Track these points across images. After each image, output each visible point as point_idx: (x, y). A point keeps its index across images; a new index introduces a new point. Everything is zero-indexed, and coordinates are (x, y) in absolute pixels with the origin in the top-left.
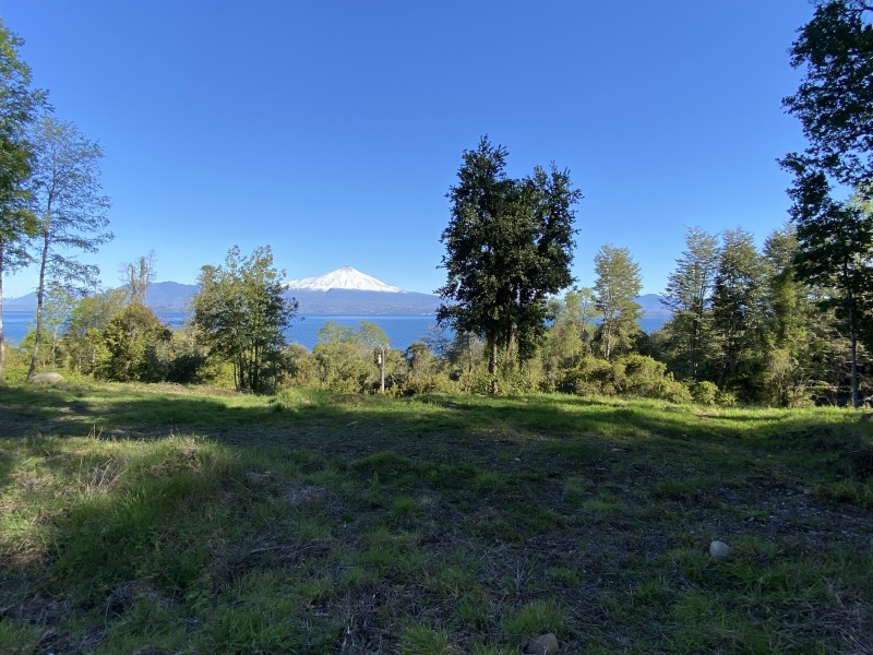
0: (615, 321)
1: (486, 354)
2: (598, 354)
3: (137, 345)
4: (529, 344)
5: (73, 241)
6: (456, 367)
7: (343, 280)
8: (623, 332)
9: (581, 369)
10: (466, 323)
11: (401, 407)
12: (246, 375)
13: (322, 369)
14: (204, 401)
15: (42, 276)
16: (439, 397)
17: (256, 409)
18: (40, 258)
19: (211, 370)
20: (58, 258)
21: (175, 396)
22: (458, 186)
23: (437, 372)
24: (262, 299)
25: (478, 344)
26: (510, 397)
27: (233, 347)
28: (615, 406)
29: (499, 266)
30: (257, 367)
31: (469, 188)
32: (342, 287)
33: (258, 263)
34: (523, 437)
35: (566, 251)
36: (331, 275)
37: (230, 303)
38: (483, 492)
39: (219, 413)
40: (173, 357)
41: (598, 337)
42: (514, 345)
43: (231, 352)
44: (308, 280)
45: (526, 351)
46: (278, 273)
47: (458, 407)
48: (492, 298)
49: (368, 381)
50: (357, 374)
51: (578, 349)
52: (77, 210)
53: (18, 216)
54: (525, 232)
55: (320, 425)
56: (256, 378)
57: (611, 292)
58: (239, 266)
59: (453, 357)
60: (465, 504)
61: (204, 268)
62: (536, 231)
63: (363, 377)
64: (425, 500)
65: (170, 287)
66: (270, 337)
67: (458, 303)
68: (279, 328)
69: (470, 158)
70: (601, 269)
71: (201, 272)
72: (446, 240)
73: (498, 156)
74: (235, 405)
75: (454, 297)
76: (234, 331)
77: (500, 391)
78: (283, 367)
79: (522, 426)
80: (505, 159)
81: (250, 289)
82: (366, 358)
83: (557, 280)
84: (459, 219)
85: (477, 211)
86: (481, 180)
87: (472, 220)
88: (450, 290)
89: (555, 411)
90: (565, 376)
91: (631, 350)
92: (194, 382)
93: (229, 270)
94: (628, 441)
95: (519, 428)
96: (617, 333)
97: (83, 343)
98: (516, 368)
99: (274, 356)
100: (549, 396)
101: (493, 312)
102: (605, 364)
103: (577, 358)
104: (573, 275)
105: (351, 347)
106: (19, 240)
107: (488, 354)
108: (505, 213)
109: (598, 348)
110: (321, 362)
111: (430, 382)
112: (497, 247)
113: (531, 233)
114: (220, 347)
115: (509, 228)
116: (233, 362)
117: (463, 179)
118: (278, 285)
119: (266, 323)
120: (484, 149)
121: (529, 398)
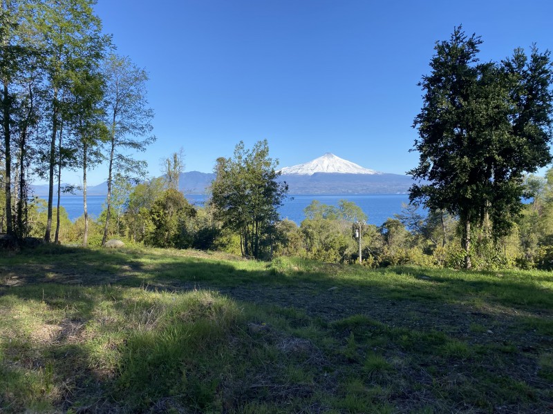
1: (458, 232)
3: (172, 221)
4: (504, 221)
5: (130, 144)
6: (430, 242)
7: (325, 165)
10: (438, 202)
11: (377, 277)
12: (249, 244)
13: (308, 240)
14: (219, 264)
15: (110, 170)
16: (412, 269)
18: (109, 157)
19: (224, 240)
20: (120, 157)
21: (198, 260)
22: (430, 75)
23: (411, 246)
24: (260, 183)
25: (451, 221)
26: (483, 272)
27: (240, 222)
29: (473, 148)
30: (257, 238)
31: (441, 76)
32: (325, 171)
34: (497, 310)
35: (545, 129)
36: (315, 162)
37: (237, 188)
38: (453, 359)
39: (229, 274)
40: (197, 229)
42: (488, 222)
43: (238, 226)
44: (297, 166)
45: (501, 228)
46: (273, 162)
47: (431, 279)
48: (464, 178)
49: (347, 252)
50: (337, 246)
52: (132, 121)
53: (95, 128)
54: (499, 113)
55: (306, 288)
56: (256, 247)
58: (243, 158)
59: (427, 233)
60: (434, 368)
61: (218, 160)
62: (512, 112)
63: (342, 249)
64: (396, 361)
65: (195, 175)
66: (267, 214)
67: (430, 183)
68: (274, 207)
69: (441, 49)
72: (419, 125)
73: (471, 44)
75: (427, 178)
76: (240, 209)
77: (473, 266)
78: (278, 239)
79: (495, 301)
80: (478, 47)
81: (251, 176)
82: (345, 233)
83: (534, 158)
84: (431, 105)
85: (450, 95)
86: (454, 68)
87: (445, 105)
88: (421, 172)
89: (532, 289)
90: (545, 253)
92: (212, 249)
93: (237, 161)
95: (493, 301)
97: (137, 218)
98: (491, 245)
99: (270, 230)
100: (526, 272)
101: (466, 190)
104: (551, 153)
105: (332, 222)
106: (95, 144)
107: (461, 232)
108: (478, 97)
110: (307, 234)
111: (404, 255)
112: (469, 129)
113: (506, 114)
114: (230, 222)
115: (483, 110)
116: (240, 234)
117: (435, 68)
118: (273, 171)
119: (264, 203)
120: (457, 38)
121: (504, 273)
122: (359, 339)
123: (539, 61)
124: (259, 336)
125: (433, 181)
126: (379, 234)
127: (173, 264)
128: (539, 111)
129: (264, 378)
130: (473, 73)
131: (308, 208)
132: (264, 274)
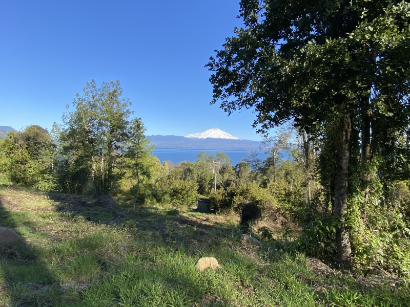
7: (212, 134)
32: (212, 137)
36: (207, 132)
44: (197, 134)
126: (234, 171)
131: (199, 156)
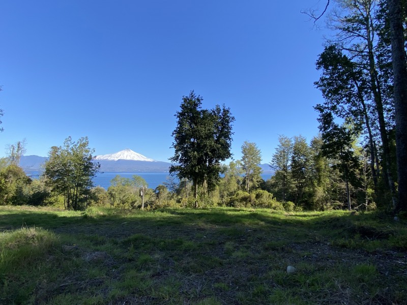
0: (251, 175)
1: (192, 189)
2: (244, 189)
3: (12, 187)
4: (212, 184)
7: (125, 155)
8: (255, 180)
9: (236, 196)
10: (183, 174)
11: (150, 215)
12: (71, 202)
13: (112, 199)
14: (46, 214)
16: (169, 209)
17: (74, 217)
19: (52, 199)
21: (30, 212)
22: (180, 111)
23: (170, 199)
24: (82, 163)
25: (189, 184)
26: (203, 209)
27: (65, 187)
28: (250, 211)
29: (199, 148)
30: (77, 197)
31: (185, 113)
32: (125, 159)
33: (81, 145)
34: (208, 226)
35: (228, 142)
36: (119, 153)
37: (64, 165)
39: (53, 219)
40: (32, 193)
41: (244, 182)
42: (205, 184)
43: (63, 190)
44: (107, 155)
45: (211, 187)
46: (91, 150)
47: (178, 214)
48: (195, 162)
49: (136, 204)
50: (130, 201)
51: (236, 188)
54: (210, 133)
55: (107, 224)
56: (76, 203)
57: (249, 162)
58: (71, 146)
59: (178, 192)
60: (176, 257)
61: (52, 148)
62: (215, 133)
63: (133, 203)
65: (33, 158)
66: (85, 182)
67: (180, 165)
68: (90, 177)
69: (185, 100)
70: (244, 152)
71: (51, 150)
72: (174, 135)
73: (198, 100)
74: (62, 216)
75: (178, 162)
76: (66, 179)
77: (199, 206)
78: (91, 198)
79: (208, 222)
80: (202, 102)
81: (76, 158)
82: (135, 193)
83: (224, 154)
84: (180, 126)
85: (189, 122)
86: (191, 110)
88: (176, 159)
89: (224, 214)
90: (229, 200)
91: (258, 188)
92: (42, 205)
93: (65, 148)
94: (255, 227)
95: (206, 222)
96: (252, 180)
98: (206, 196)
99: (86, 192)
100: (221, 208)
101: (196, 169)
102: (247, 194)
103: (235, 192)
104: (231, 152)
105: (127, 188)
107: (194, 189)
108: (201, 124)
109: (244, 187)
110: (112, 195)
111: (166, 204)
112: (198, 139)
113: (213, 134)
114: (58, 187)
115: (203, 131)
116: (64, 195)
117: (183, 108)
118: (91, 156)
119: (83, 175)
120: (192, 96)
121: (212, 209)
122: (136, 247)
123: (226, 112)
124: (70, 253)
125: (181, 164)
126: (154, 193)
127: (9, 215)
128: (226, 133)
129: (70, 279)
130: (198, 113)
131: (113, 180)
132: (79, 218)
